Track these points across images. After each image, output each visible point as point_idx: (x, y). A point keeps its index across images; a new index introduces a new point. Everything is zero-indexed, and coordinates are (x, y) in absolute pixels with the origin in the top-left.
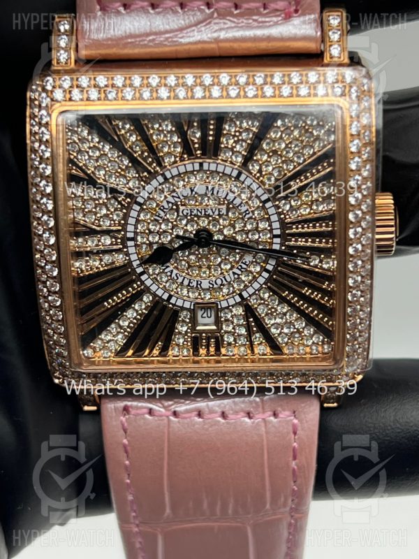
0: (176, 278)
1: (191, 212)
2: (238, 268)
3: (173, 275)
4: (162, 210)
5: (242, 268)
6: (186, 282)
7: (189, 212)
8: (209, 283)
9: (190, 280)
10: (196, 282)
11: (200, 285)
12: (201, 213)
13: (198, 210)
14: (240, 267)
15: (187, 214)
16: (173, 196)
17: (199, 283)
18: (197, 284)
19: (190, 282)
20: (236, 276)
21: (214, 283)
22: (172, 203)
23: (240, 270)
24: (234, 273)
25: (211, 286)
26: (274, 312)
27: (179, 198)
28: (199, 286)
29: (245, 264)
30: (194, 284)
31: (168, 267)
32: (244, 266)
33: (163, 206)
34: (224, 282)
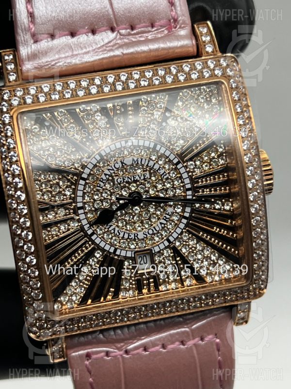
0: (118, 234)
1: (124, 180)
2: (163, 219)
3: (116, 232)
4: (102, 182)
5: (166, 218)
6: (126, 236)
7: (122, 180)
8: (144, 234)
9: (129, 234)
10: (133, 235)
11: (137, 236)
12: (131, 179)
13: (128, 177)
14: (165, 218)
15: (121, 181)
16: (109, 170)
17: (136, 235)
18: (135, 236)
19: (129, 236)
20: (163, 225)
21: (147, 234)
22: (109, 175)
23: (165, 220)
24: (161, 223)
25: (145, 236)
26: (194, 250)
27: (113, 170)
28: (136, 238)
29: (168, 214)
30: (133, 236)
31: (111, 226)
32: (168, 216)
33: (102, 178)
34: (155, 232)
